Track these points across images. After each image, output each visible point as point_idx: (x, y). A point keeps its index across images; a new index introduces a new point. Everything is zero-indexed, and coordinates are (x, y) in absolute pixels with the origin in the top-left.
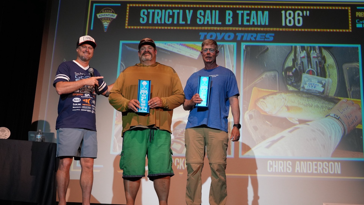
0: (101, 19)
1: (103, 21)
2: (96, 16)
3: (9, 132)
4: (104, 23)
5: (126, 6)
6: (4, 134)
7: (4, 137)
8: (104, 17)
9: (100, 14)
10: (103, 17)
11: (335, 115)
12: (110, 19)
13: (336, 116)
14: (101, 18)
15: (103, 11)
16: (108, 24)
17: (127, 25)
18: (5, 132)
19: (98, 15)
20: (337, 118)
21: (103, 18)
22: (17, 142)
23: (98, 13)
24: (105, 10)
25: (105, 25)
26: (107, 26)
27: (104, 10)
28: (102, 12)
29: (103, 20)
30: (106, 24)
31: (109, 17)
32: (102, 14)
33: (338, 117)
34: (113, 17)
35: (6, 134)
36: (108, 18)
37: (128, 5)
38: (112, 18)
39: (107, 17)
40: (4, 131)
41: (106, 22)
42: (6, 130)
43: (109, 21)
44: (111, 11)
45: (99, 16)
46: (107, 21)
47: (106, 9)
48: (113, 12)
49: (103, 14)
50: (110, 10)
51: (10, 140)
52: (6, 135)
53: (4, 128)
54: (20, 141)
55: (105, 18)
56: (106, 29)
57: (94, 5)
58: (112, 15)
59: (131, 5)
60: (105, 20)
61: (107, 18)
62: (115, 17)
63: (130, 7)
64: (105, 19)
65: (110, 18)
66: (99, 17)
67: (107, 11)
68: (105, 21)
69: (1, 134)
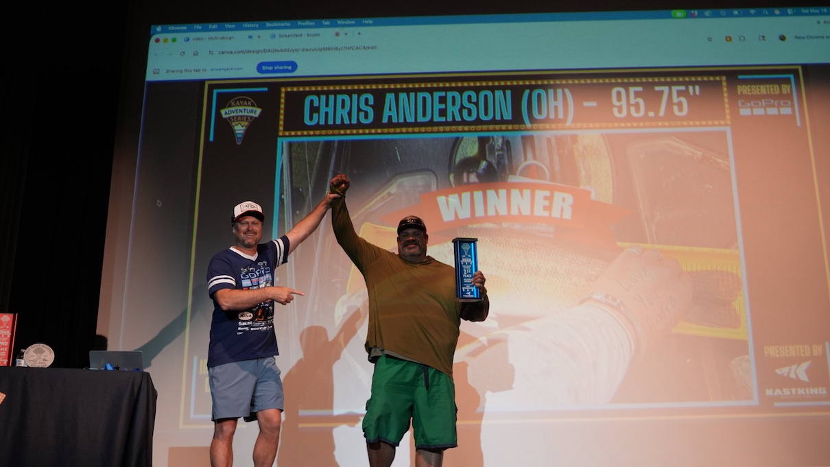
0: (230, 120)
1: (234, 124)
2: (218, 114)
3: (50, 352)
4: (236, 128)
5: (280, 92)
6: (42, 357)
7: (42, 365)
8: (235, 114)
9: (227, 110)
10: (232, 114)
11: (607, 297)
12: (247, 119)
13: (610, 298)
14: (229, 118)
15: (233, 104)
16: (244, 128)
17: (281, 128)
18: (44, 354)
19: (223, 112)
20: (615, 304)
21: (233, 117)
22: (67, 372)
23: (224, 107)
24: (238, 102)
25: (237, 132)
26: (242, 132)
27: (236, 101)
28: (230, 106)
29: (234, 121)
30: (239, 129)
31: (246, 114)
32: (231, 109)
33: (618, 301)
34: (252, 115)
35: (46, 358)
36: (244, 116)
37: (283, 90)
38: (251, 117)
39: (241, 114)
40: (42, 352)
41: (239, 125)
42: (44, 349)
43: (246, 123)
44: (249, 103)
45: (226, 113)
46: (242, 123)
47: (239, 100)
48: (253, 105)
49: (233, 109)
50: (247, 100)
51: (53, 369)
52: (45, 360)
53: (41, 345)
54: (73, 370)
55: (237, 117)
56: (240, 138)
57: (215, 92)
58: (252, 111)
59: (289, 89)
60: (237, 121)
61: (241, 116)
62: (257, 115)
63: (287, 93)
64: (237, 119)
65: (247, 116)
66: (224, 116)
67: (241, 103)
68: (237, 123)
69: (36, 357)
